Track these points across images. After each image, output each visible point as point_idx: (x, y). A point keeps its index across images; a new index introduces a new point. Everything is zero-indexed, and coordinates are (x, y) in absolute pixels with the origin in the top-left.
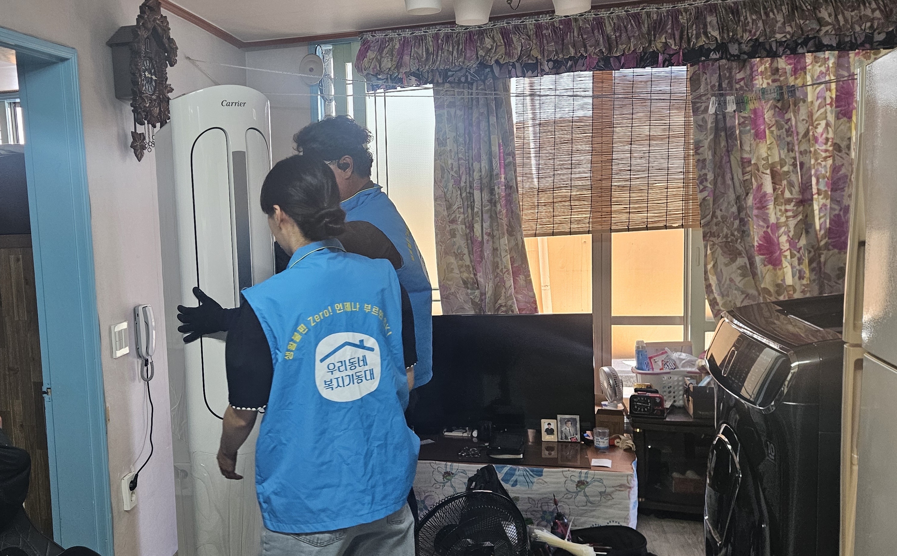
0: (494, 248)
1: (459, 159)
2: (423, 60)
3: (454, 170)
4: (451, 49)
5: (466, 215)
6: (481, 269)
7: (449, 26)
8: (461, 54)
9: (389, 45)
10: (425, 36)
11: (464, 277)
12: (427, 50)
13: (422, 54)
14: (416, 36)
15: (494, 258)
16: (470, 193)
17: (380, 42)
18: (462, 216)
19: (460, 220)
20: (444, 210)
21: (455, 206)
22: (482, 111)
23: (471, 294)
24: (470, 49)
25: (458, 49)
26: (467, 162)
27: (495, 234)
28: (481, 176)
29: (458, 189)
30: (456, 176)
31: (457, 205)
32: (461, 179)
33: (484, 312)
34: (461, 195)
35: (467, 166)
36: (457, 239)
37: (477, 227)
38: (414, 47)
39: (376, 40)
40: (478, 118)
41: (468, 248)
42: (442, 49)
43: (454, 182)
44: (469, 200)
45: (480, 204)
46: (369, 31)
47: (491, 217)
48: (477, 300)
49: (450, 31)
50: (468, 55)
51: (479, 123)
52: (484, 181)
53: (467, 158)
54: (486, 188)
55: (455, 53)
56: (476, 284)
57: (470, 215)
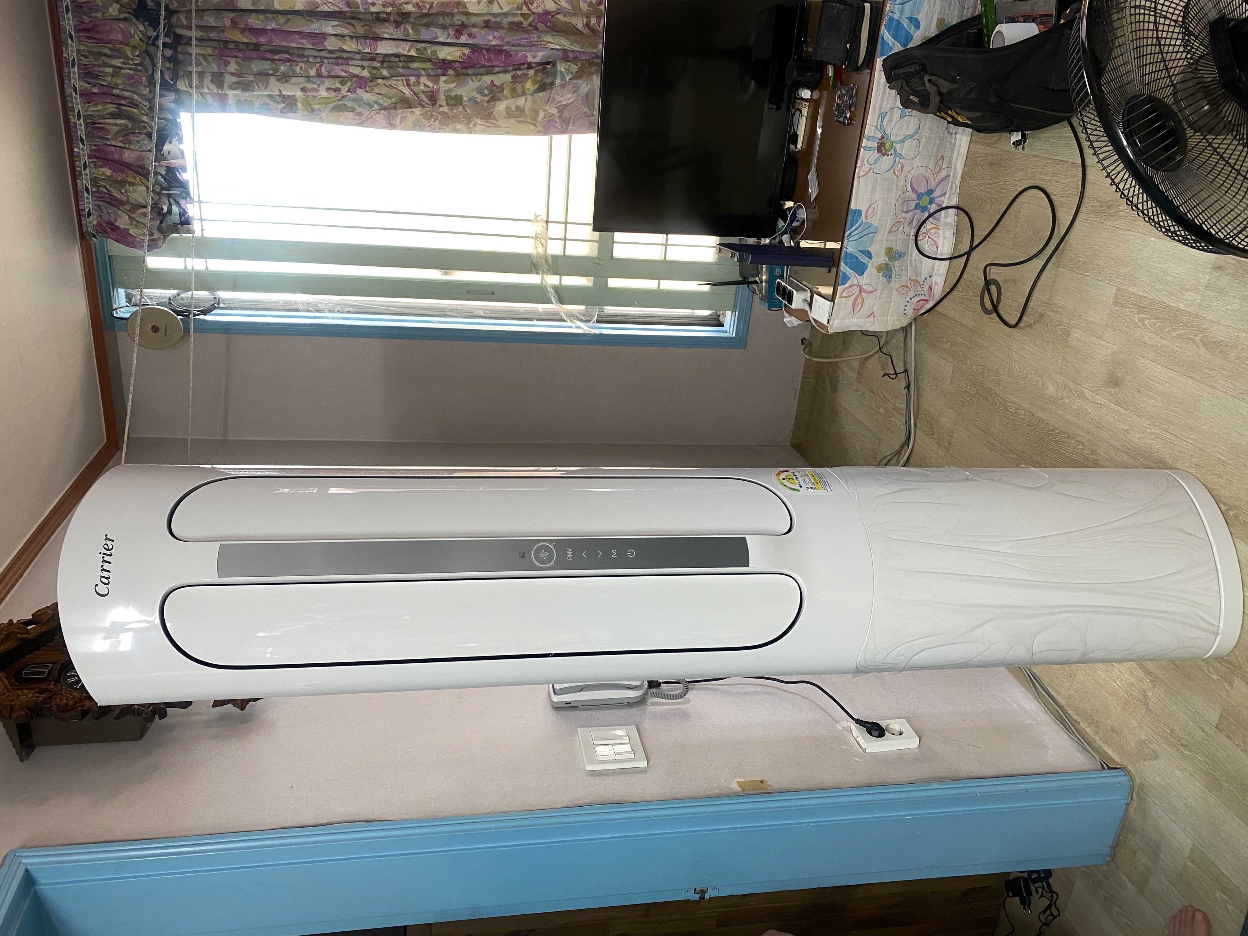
0: (484, 27)
1: (319, 75)
2: (130, 125)
3: (338, 85)
4: (109, 70)
5: (423, 73)
6: (520, 54)
7: (66, 70)
8: (118, 51)
9: (105, 187)
10: (86, 117)
11: (532, 89)
12: (114, 116)
13: (120, 125)
14: (87, 136)
15: (502, 28)
16: (382, 62)
17: (100, 203)
18: (424, 80)
19: (430, 84)
20: (413, 113)
21: (405, 91)
22: (228, 23)
23: (563, 78)
24: (110, 32)
25: (108, 56)
26: (326, 61)
27: (460, 23)
28: (351, 37)
29: (374, 83)
30: (349, 84)
31: (402, 88)
32: (355, 76)
33: (597, 57)
34: (384, 78)
35: (334, 61)
36: (464, 94)
37: (445, 53)
38: (108, 139)
39: (96, 210)
40: (243, 31)
41: (482, 75)
42: (109, 87)
43: (361, 88)
44: (395, 64)
45: (403, 44)
46: (80, 221)
47: (427, 25)
48: (575, 68)
49: (76, 68)
50: (120, 37)
51: (253, 31)
52: (360, 30)
53: (318, 60)
54: (374, 29)
55: (117, 62)
56: (547, 66)
57: (424, 65)
